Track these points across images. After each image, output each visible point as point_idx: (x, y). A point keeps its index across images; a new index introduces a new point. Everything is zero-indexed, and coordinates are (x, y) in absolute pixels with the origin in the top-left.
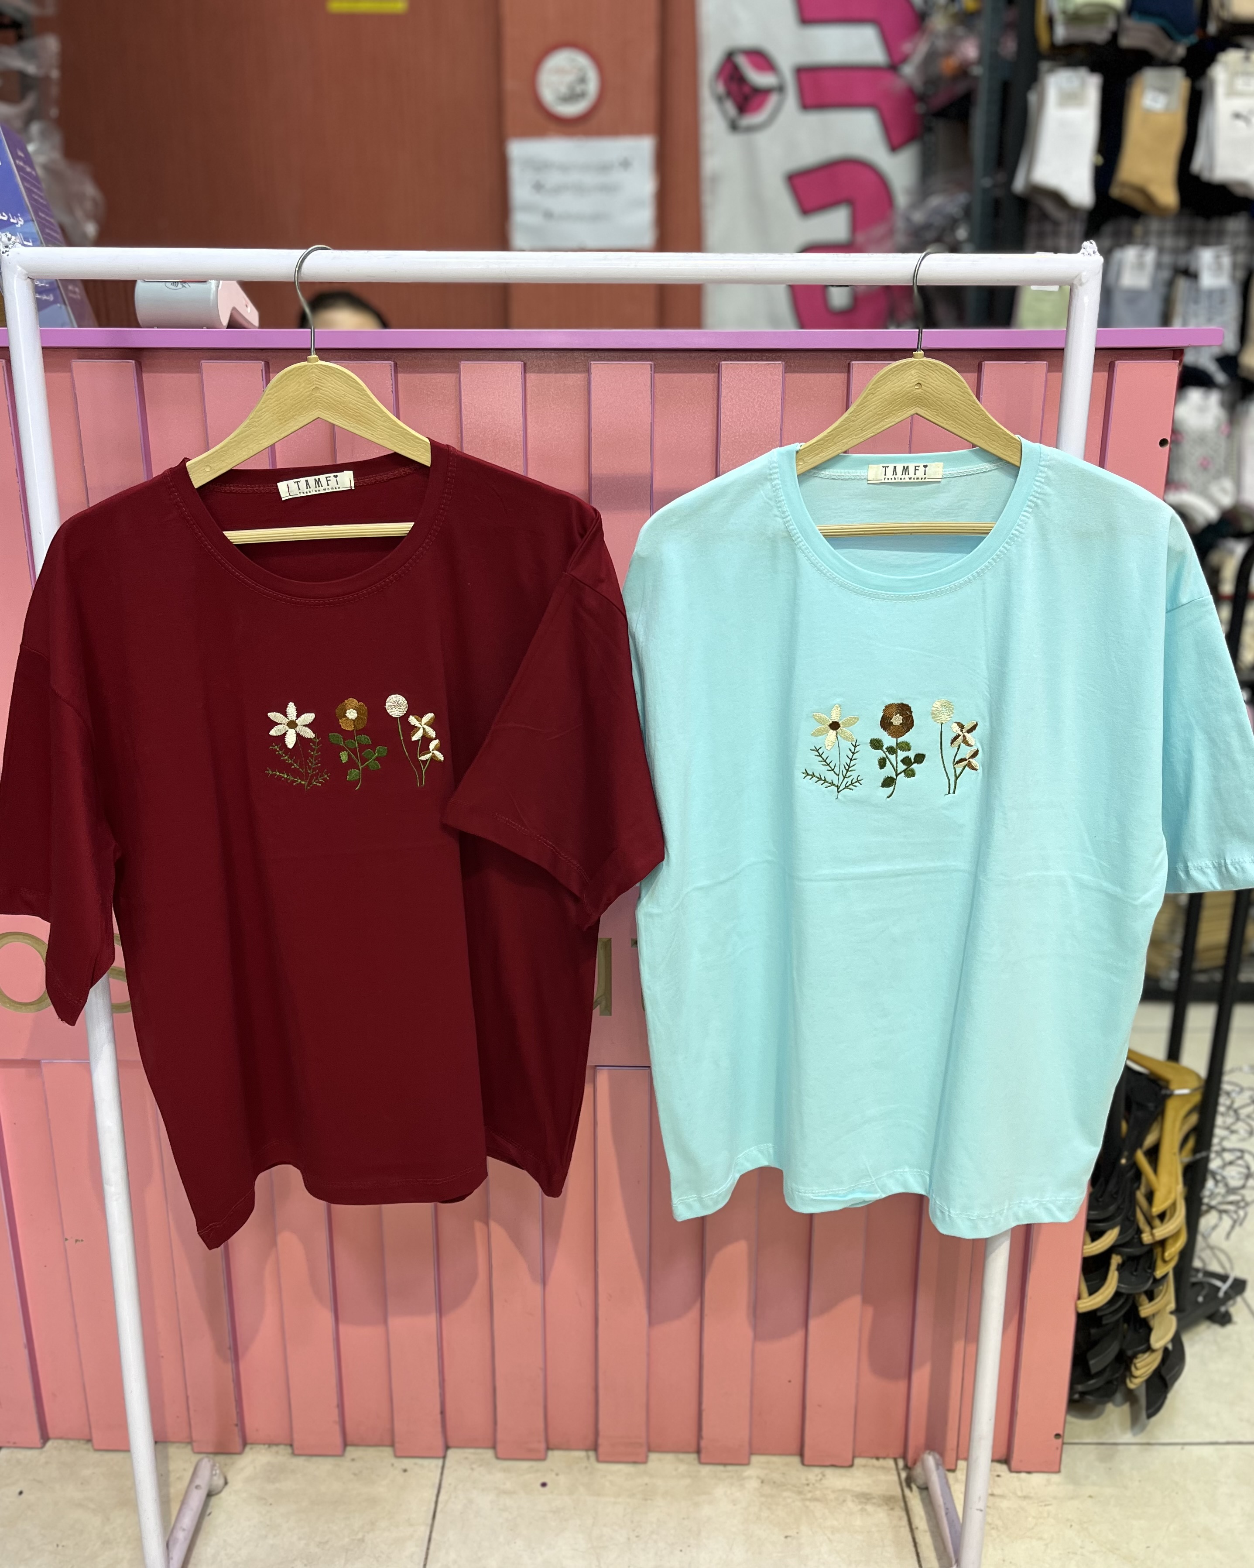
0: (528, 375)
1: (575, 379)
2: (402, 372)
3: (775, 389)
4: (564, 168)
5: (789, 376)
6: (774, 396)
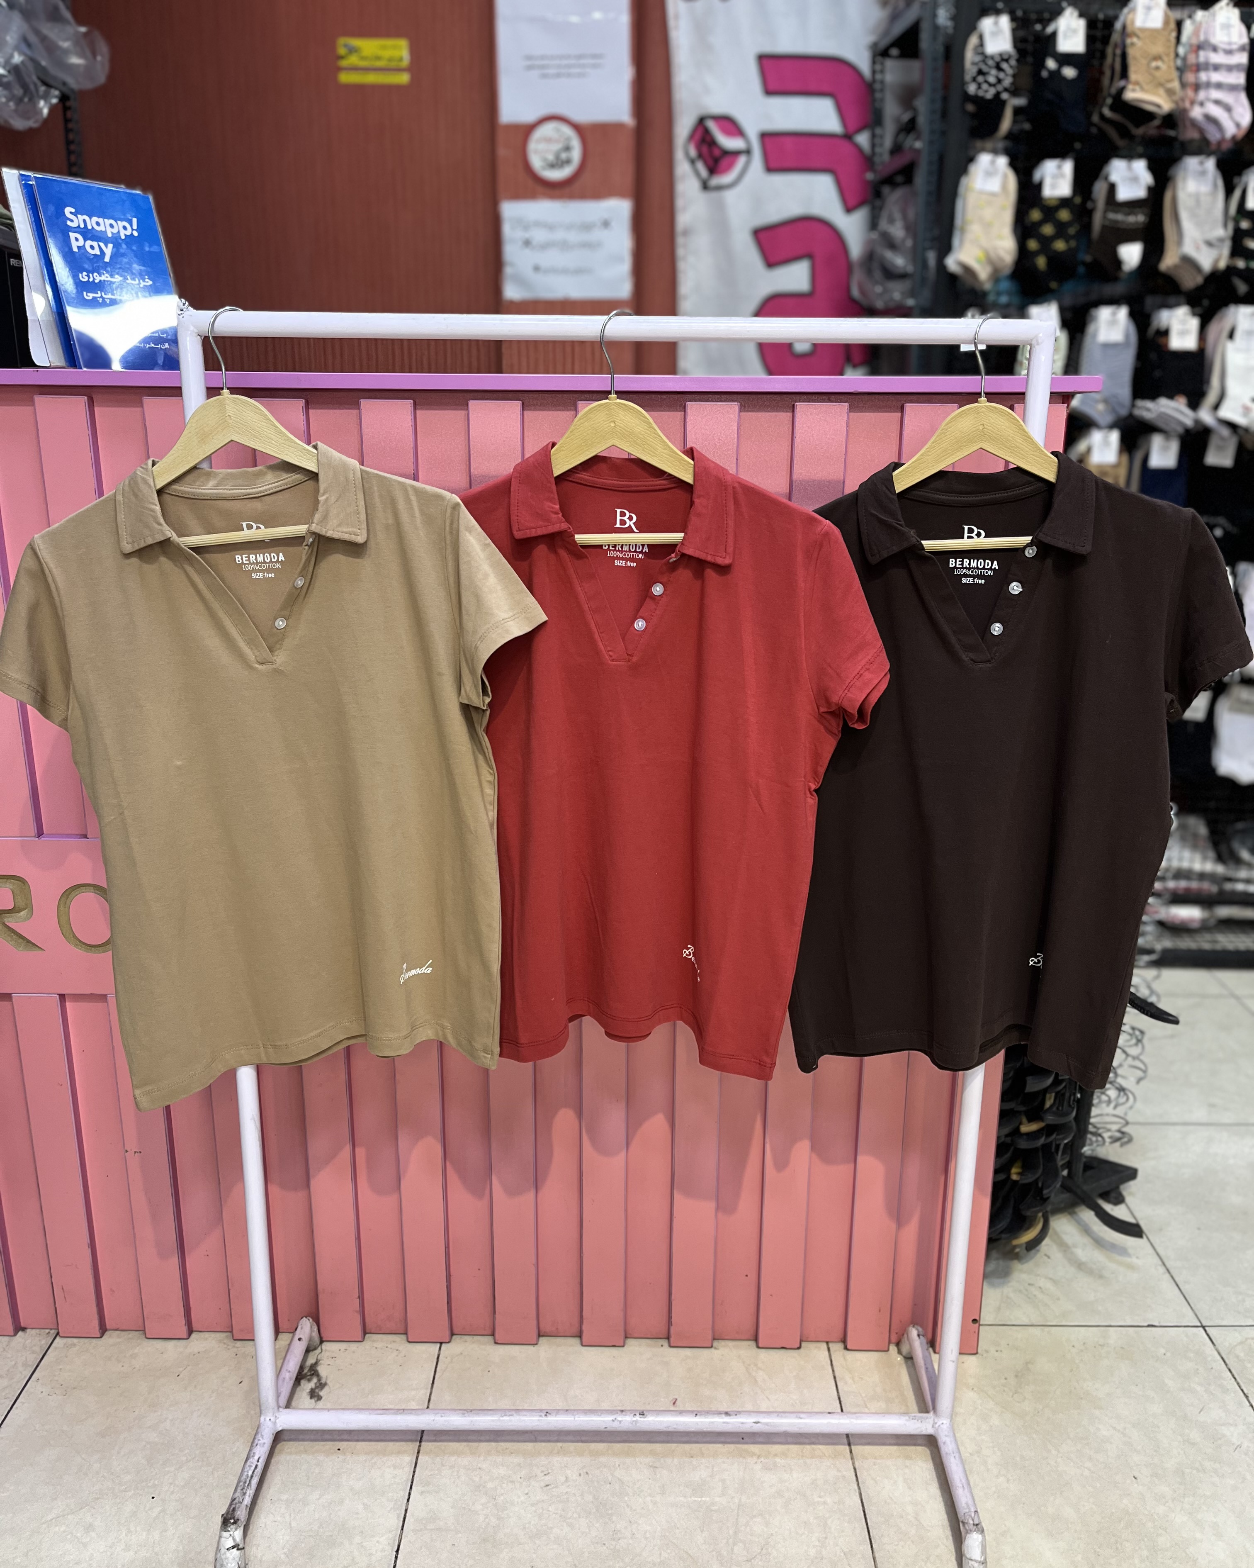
0: (525, 412)
1: (565, 416)
2: (419, 409)
3: (732, 425)
4: (551, 227)
5: (742, 413)
6: (731, 431)
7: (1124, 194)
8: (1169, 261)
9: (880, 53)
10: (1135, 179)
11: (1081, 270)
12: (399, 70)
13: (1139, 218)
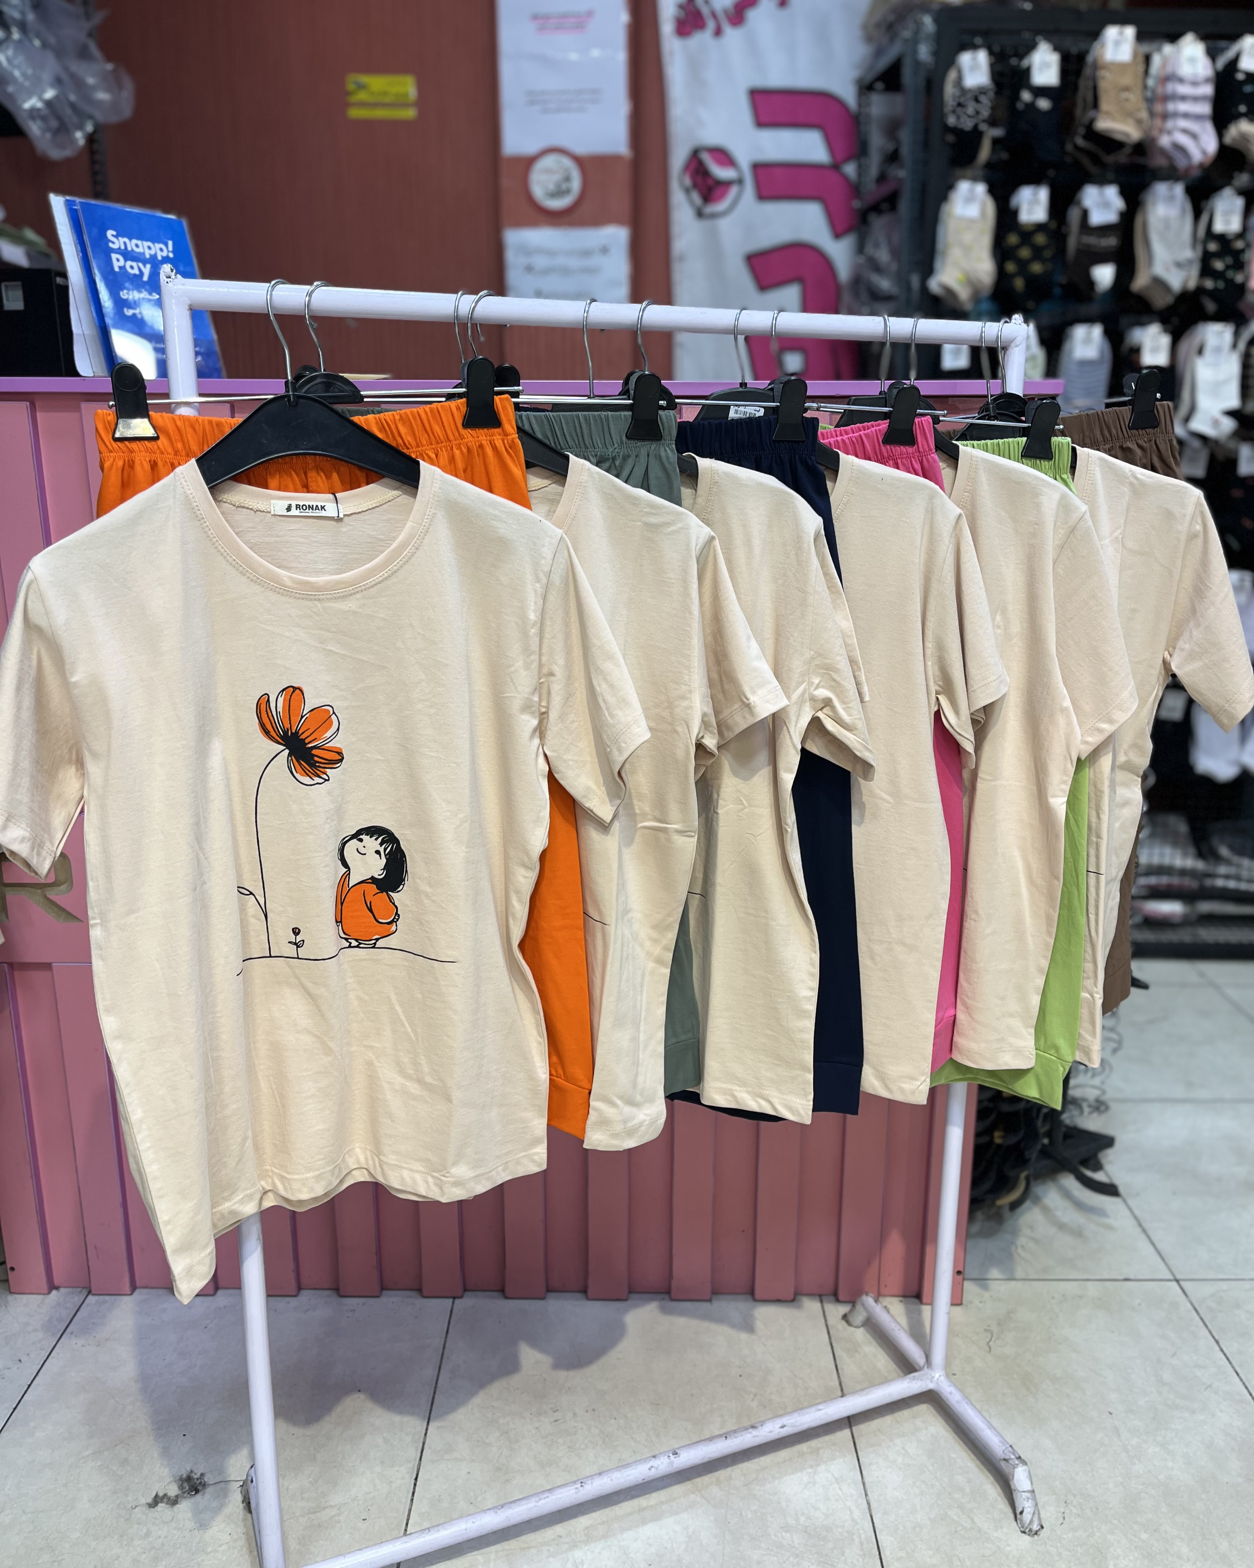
4: (551, 253)
7: (1098, 218)
8: (1140, 282)
9: (865, 88)
10: (1106, 205)
11: (1057, 291)
12: (405, 105)
13: (1111, 242)
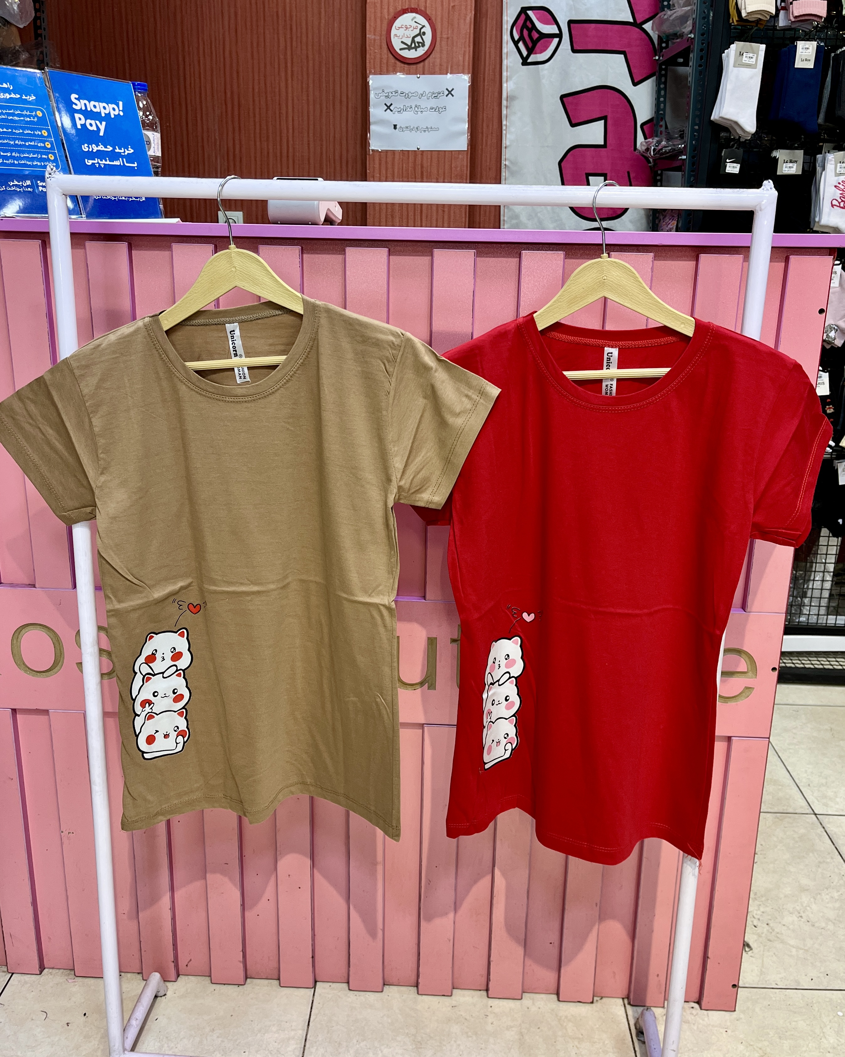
0: (391, 257)
1: (423, 261)
2: (306, 253)
3: (558, 269)
4: (408, 95)
5: (566, 260)
